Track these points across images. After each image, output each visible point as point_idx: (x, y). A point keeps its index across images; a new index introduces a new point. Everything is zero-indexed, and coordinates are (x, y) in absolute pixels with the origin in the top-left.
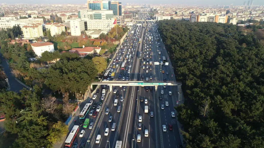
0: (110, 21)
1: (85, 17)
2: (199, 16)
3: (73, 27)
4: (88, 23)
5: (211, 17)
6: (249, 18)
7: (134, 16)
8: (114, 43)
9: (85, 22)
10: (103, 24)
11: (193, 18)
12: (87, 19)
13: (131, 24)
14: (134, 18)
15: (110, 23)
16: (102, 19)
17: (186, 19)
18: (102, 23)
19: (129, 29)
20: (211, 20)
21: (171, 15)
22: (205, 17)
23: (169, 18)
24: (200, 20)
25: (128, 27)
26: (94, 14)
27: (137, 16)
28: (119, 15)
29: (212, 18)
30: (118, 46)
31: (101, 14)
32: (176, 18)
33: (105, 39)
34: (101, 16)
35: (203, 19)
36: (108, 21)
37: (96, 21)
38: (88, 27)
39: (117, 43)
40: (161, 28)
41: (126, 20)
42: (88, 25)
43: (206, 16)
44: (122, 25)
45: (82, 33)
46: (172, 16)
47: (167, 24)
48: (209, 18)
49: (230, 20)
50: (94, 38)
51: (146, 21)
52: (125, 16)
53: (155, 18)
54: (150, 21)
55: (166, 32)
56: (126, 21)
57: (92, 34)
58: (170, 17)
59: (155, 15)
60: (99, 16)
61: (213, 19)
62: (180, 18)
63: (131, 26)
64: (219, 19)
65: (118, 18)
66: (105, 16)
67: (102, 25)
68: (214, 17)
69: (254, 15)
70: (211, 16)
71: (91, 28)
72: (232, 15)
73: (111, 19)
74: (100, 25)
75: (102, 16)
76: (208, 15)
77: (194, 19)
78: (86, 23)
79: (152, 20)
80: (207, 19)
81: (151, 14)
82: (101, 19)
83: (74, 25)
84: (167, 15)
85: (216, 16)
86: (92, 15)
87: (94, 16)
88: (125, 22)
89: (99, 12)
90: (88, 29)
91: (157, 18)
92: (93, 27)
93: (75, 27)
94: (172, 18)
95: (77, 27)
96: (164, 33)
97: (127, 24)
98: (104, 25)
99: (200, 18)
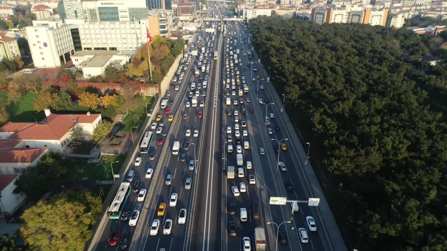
0: (138, 26)
1: (77, 17)
2: (332, 9)
3: (34, 45)
4: (81, 32)
5: (354, 12)
6: (417, 13)
7: (198, 8)
8: (142, 91)
9: (72, 30)
10: (121, 34)
11: (317, 15)
12: (78, 23)
13: (192, 28)
14: (198, 13)
15: (138, 31)
16: (121, 19)
17: (300, 16)
18: (118, 31)
19: (187, 41)
20: (355, 20)
21: (271, 7)
22: (344, 12)
23: (268, 13)
24: (333, 17)
25: (185, 37)
26: (99, 8)
27: (205, 9)
28: (166, 9)
29: (358, 14)
30: (153, 100)
31: (117, 8)
32: (281, 13)
33: (118, 83)
34: (118, 14)
35: (339, 17)
36: (133, 26)
37: (102, 26)
38: (83, 41)
39: (151, 92)
40: (261, 41)
41: (181, 18)
42: (82, 36)
43: (346, 11)
44: (171, 32)
45: (66, 58)
46: (274, 9)
47: (270, 29)
48: (351, 14)
49: (392, 17)
50: (90, 76)
51: (224, 19)
52: (179, 10)
53: (242, 14)
54: (232, 19)
55: (276, 56)
56: (182, 21)
57: (85, 64)
58: (270, 11)
59: (239, 6)
60: (112, 13)
61: (360, 16)
62: (290, 13)
63: (191, 33)
64: (371, 16)
65: (163, 15)
66: (127, 14)
67: (119, 36)
68: (361, 12)
69: (422, 7)
70: (356, 10)
71: (92, 43)
72: (383, 6)
73: (140, 23)
74: (114, 36)
75: (120, 14)
76: (349, 8)
77: (322, 16)
78: (75, 33)
79: (235, 19)
80: (346, 17)
81: (231, 3)
82: (118, 19)
83: (38, 39)
84: (263, 7)
85: (365, 11)
86: (94, 10)
87: (100, 14)
88: (180, 24)
89: (110, 4)
90: (83, 46)
91: (246, 14)
92: (94, 41)
93: (42, 45)
94: (273, 13)
95: (45, 45)
96: (274, 60)
97: (184, 28)
98: (124, 36)
99: (333, 15)
